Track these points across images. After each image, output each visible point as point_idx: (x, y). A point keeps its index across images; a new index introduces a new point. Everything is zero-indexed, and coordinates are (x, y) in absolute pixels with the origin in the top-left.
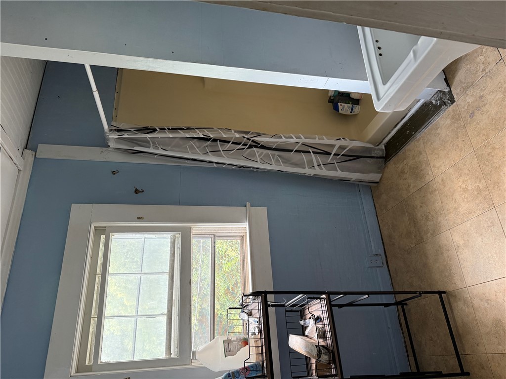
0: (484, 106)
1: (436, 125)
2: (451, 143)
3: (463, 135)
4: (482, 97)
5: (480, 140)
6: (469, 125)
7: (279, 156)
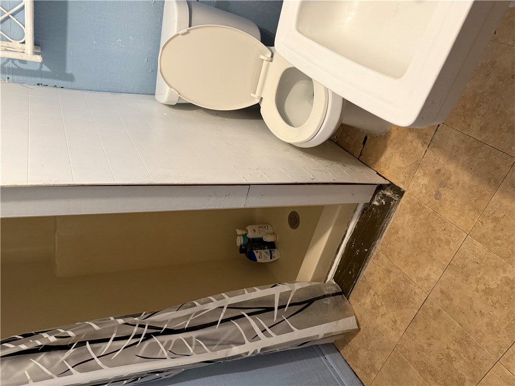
0: (449, 178)
1: (393, 228)
2: (427, 240)
3: (441, 223)
4: (439, 170)
5: (469, 219)
6: (441, 209)
7: (198, 338)
